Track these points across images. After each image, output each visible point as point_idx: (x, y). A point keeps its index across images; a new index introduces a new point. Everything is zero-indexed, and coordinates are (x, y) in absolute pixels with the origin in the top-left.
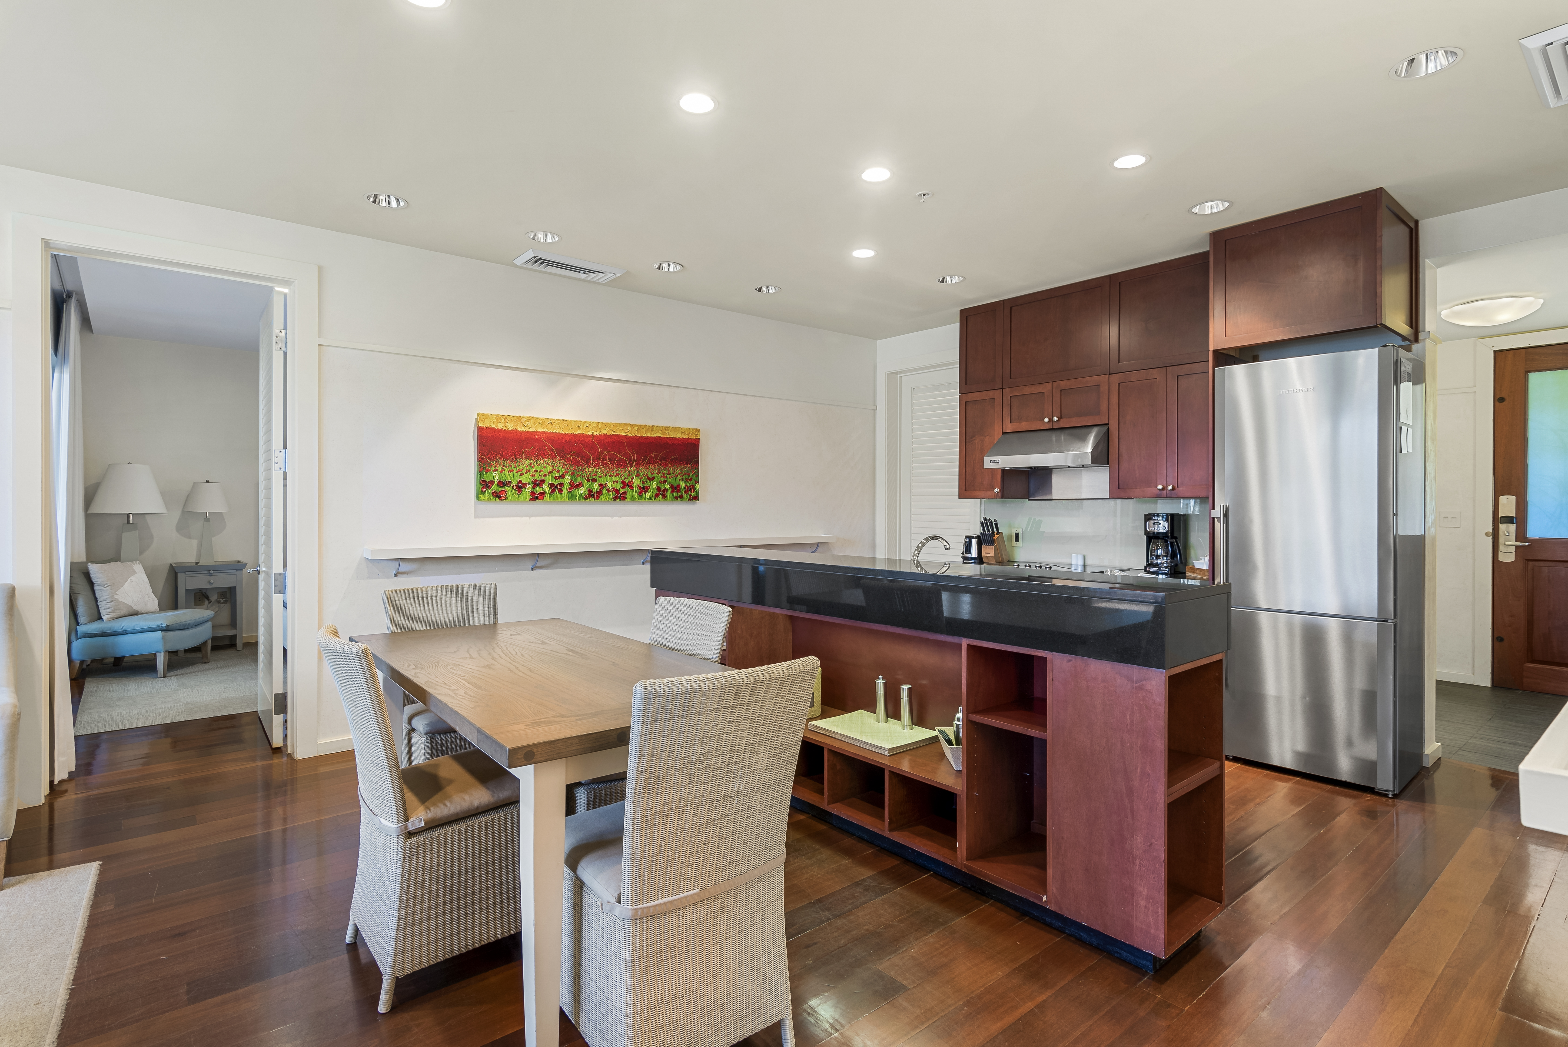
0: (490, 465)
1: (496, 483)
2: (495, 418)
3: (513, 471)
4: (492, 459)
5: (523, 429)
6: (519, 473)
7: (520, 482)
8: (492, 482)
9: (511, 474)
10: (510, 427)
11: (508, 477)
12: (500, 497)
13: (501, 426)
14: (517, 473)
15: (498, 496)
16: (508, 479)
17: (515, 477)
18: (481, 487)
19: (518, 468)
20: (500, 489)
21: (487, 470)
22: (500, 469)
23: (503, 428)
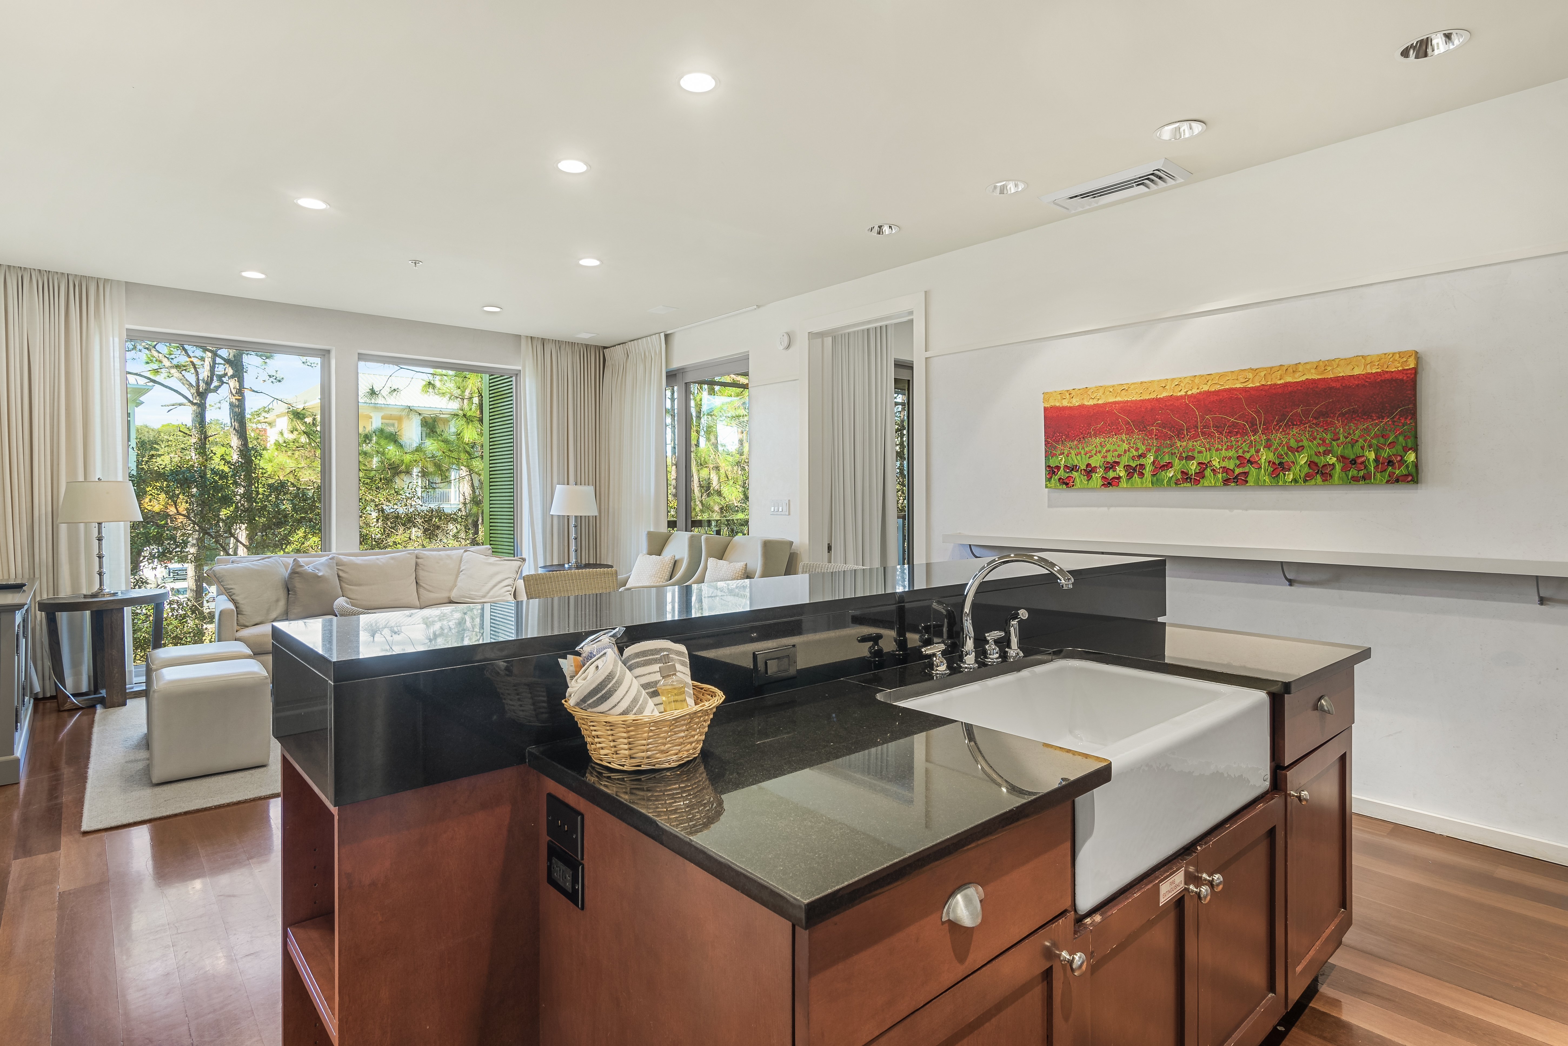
0: (1056, 448)
1: (1062, 468)
2: (1059, 395)
3: (1080, 453)
4: (1057, 442)
5: (1091, 403)
6: (1088, 455)
7: (1088, 465)
8: (1058, 468)
9: (1079, 457)
10: (1076, 402)
11: (1075, 460)
12: (1067, 484)
13: (1065, 403)
14: (1085, 455)
15: (1066, 483)
16: (1076, 463)
17: (1083, 460)
18: (1047, 473)
19: (1086, 449)
20: (1067, 475)
21: (1053, 455)
22: (1066, 452)
23: (1069, 405)
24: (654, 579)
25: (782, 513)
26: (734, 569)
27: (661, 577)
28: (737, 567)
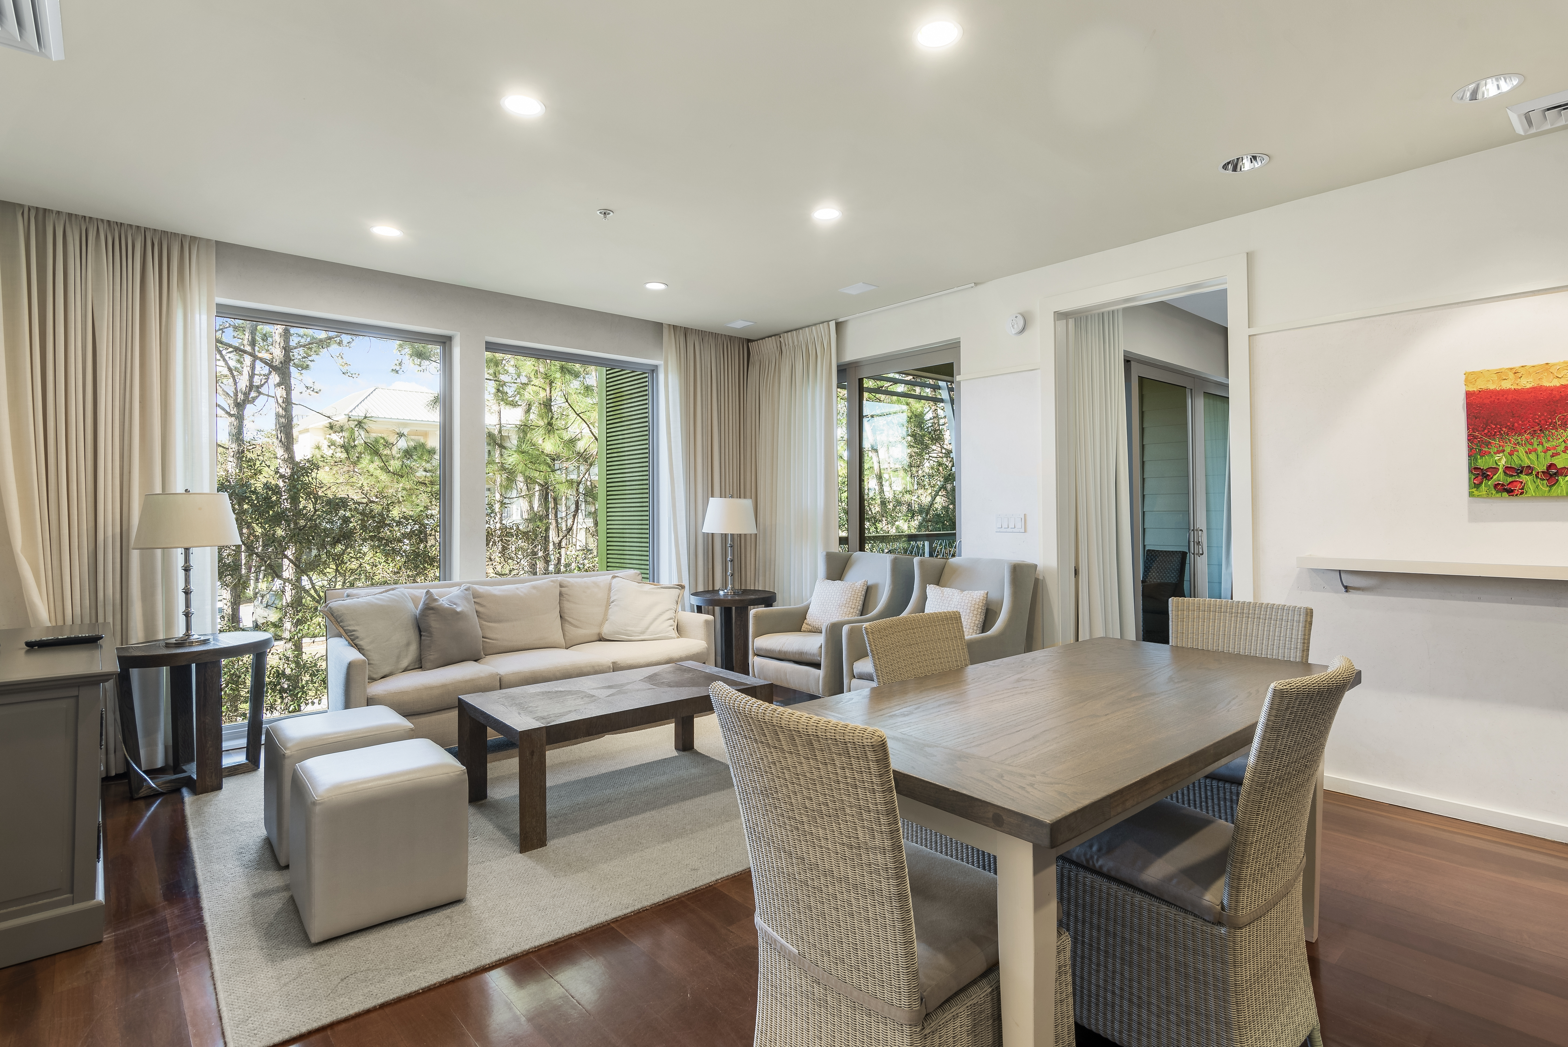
0: (1488, 444)
1: (1501, 470)
2: (1495, 375)
3: (1535, 450)
4: (1493, 436)
5: (1556, 383)
6: (1550, 453)
7: (1551, 466)
8: (1495, 470)
9: (1533, 456)
10: (1526, 383)
11: (1525, 460)
12: (1510, 492)
13: (1507, 385)
14: (1545, 452)
15: (1508, 490)
16: (1527, 462)
17: (1541, 459)
18: (1473, 477)
19: (1546, 445)
20: (1510, 479)
21: (1483, 454)
22: (1508, 449)
23: (1513, 388)
24: (845, 610)
25: (1014, 530)
26: (971, 599)
27: (853, 606)
28: (975, 597)
